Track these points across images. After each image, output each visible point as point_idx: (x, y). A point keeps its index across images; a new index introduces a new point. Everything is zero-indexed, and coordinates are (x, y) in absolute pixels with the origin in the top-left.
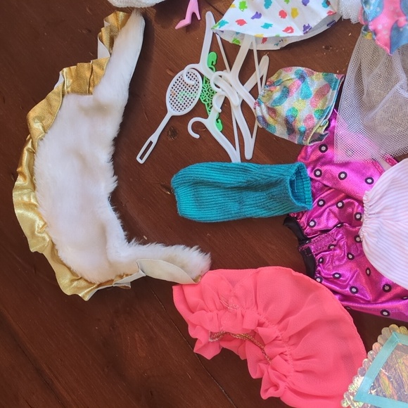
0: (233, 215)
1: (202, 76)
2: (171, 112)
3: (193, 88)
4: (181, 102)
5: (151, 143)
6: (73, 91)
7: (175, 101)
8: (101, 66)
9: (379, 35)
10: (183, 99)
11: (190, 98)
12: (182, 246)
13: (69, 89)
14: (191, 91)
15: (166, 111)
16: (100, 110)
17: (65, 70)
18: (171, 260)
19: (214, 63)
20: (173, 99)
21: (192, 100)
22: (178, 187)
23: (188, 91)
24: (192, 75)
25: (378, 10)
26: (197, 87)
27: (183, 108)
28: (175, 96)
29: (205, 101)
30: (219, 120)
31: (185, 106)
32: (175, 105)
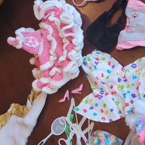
1: (67, 123)
2: (53, 133)
3: (63, 126)
4: (57, 130)
5: (43, 142)
6: (15, 114)
7: (55, 129)
9: (140, 138)
10: (58, 129)
11: (61, 130)
13: (14, 112)
14: (62, 127)
15: (50, 132)
16: (24, 125)
17: (13, 104)
19: (72, 119)
20: (54, 128)
21: (61, 131)
23: (60, 126)
24: (63, 120)
25: (141, 129)
26: (64, 126)
27: (57, 133)
28: (55, 127)
29: (66, 132)
30: (71, 142)
31: (58, 132)
32: (55, 130)
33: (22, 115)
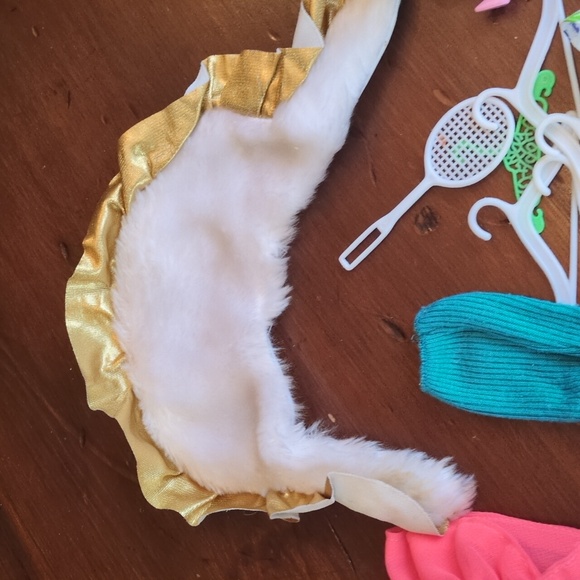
0: (550, 413)
1: (516, 115)
2: (434, 176)
3: (492, 137)
4: (458, 161)
5: (376, 233)
6: (227, 105)
7: (445, 157)
8: (301, 64)
10: (463, 156)
11: (481, 156)
12: (420, 455)
13: (218, 99)
14: (487, 142)
15: (420, 175)
16: (284, 149)
17: (213, 59)
18: (396, 481)
19: (547, 94)
20: (441, 152)
21: (485, 161)
22: (428, 334)
23: (478, 142)
24: (493, 109)
26: (501, 137)
27: (462, 175)
28: (446, 148)
29: (513, 166)
30: (539, 211)
31: (466, 170)
32: (444, 166)
33: (267, 101)
